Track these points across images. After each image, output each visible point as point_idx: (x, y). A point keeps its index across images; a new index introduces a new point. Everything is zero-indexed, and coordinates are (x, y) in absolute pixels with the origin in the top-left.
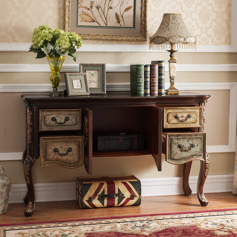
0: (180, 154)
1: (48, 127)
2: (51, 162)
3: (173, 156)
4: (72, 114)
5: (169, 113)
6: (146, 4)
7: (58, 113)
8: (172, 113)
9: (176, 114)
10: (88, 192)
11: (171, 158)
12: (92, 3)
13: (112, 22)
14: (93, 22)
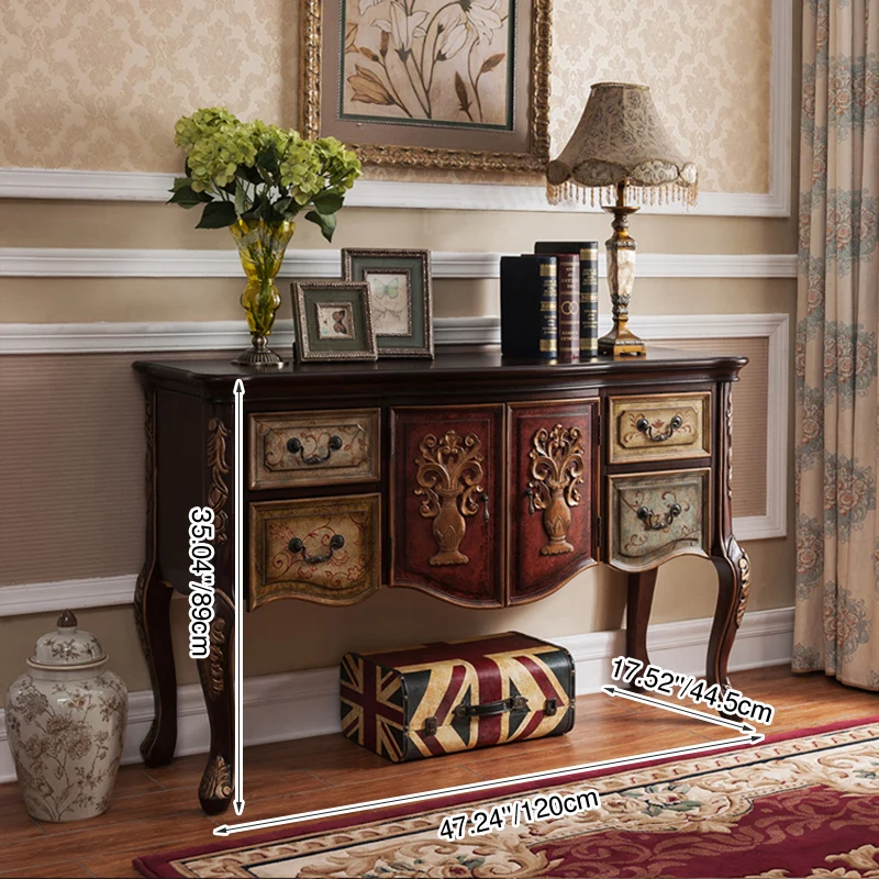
0: (643, 539)
1: (277, 474)
2: (280, 585)
3: (626, 547)
4: (349, 427)
5: (624, 412)
6: (547, 48)
7: (307, 424)
8: (630, 412)
9: (640, 418)
10: (422, 702)
11: (620, 553)
12: (386, 36)
13: (447, 107)
14: (389, 104)
